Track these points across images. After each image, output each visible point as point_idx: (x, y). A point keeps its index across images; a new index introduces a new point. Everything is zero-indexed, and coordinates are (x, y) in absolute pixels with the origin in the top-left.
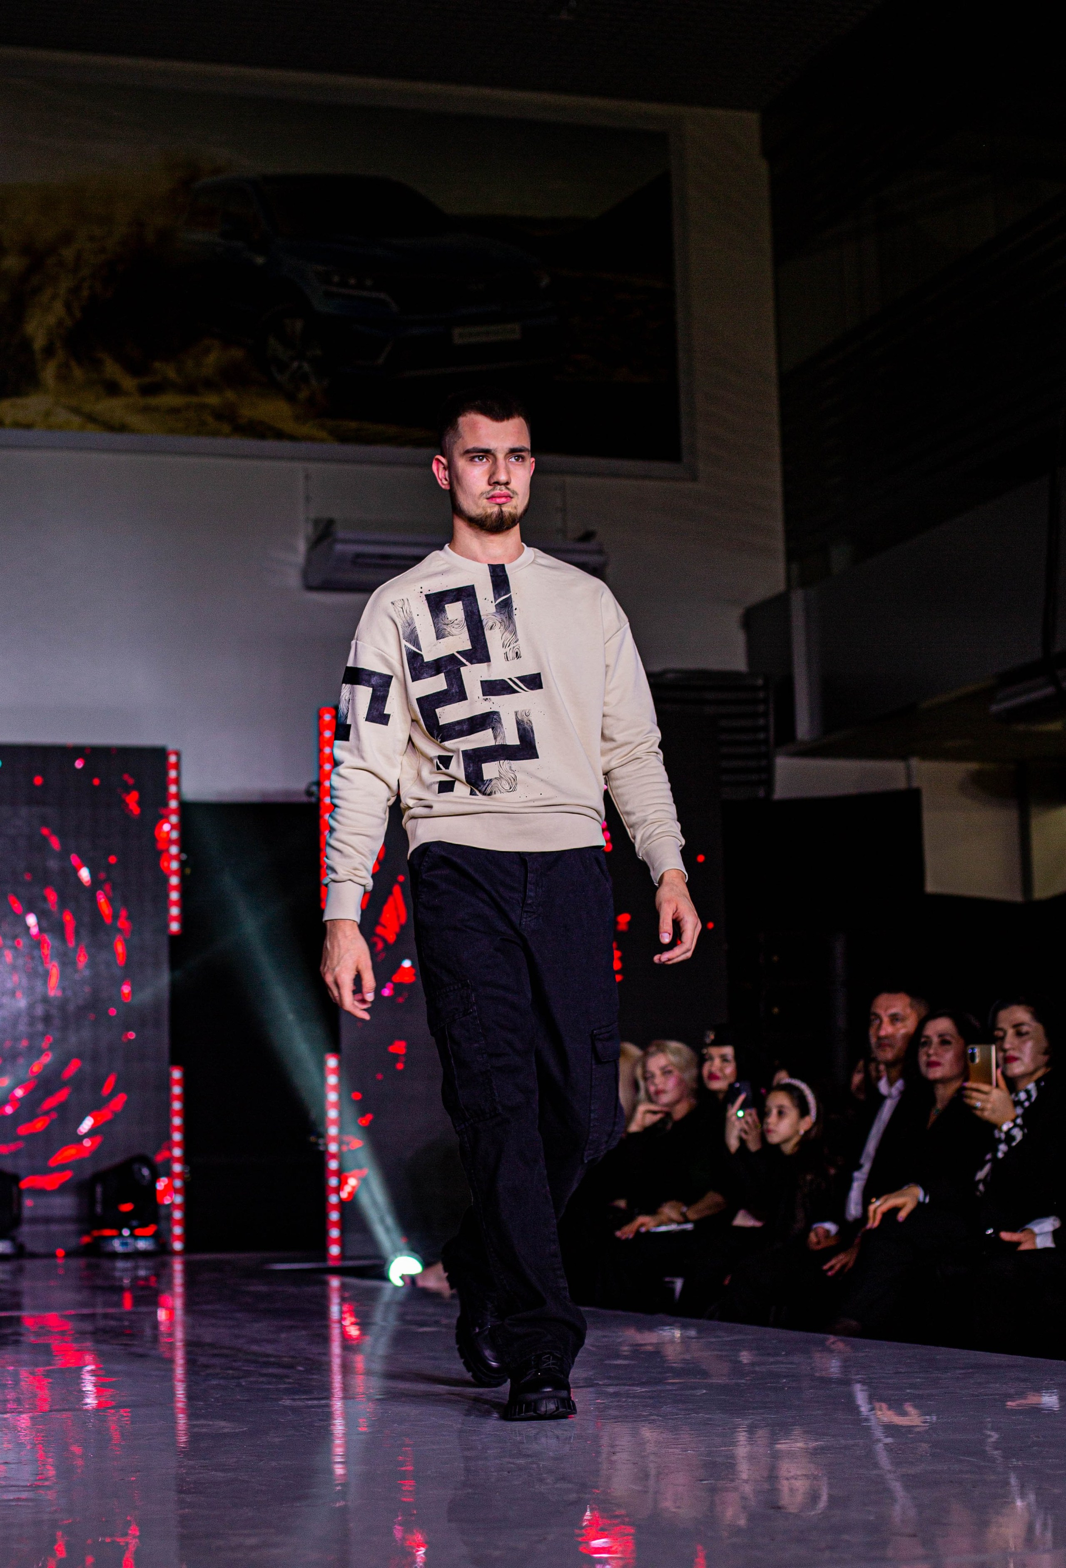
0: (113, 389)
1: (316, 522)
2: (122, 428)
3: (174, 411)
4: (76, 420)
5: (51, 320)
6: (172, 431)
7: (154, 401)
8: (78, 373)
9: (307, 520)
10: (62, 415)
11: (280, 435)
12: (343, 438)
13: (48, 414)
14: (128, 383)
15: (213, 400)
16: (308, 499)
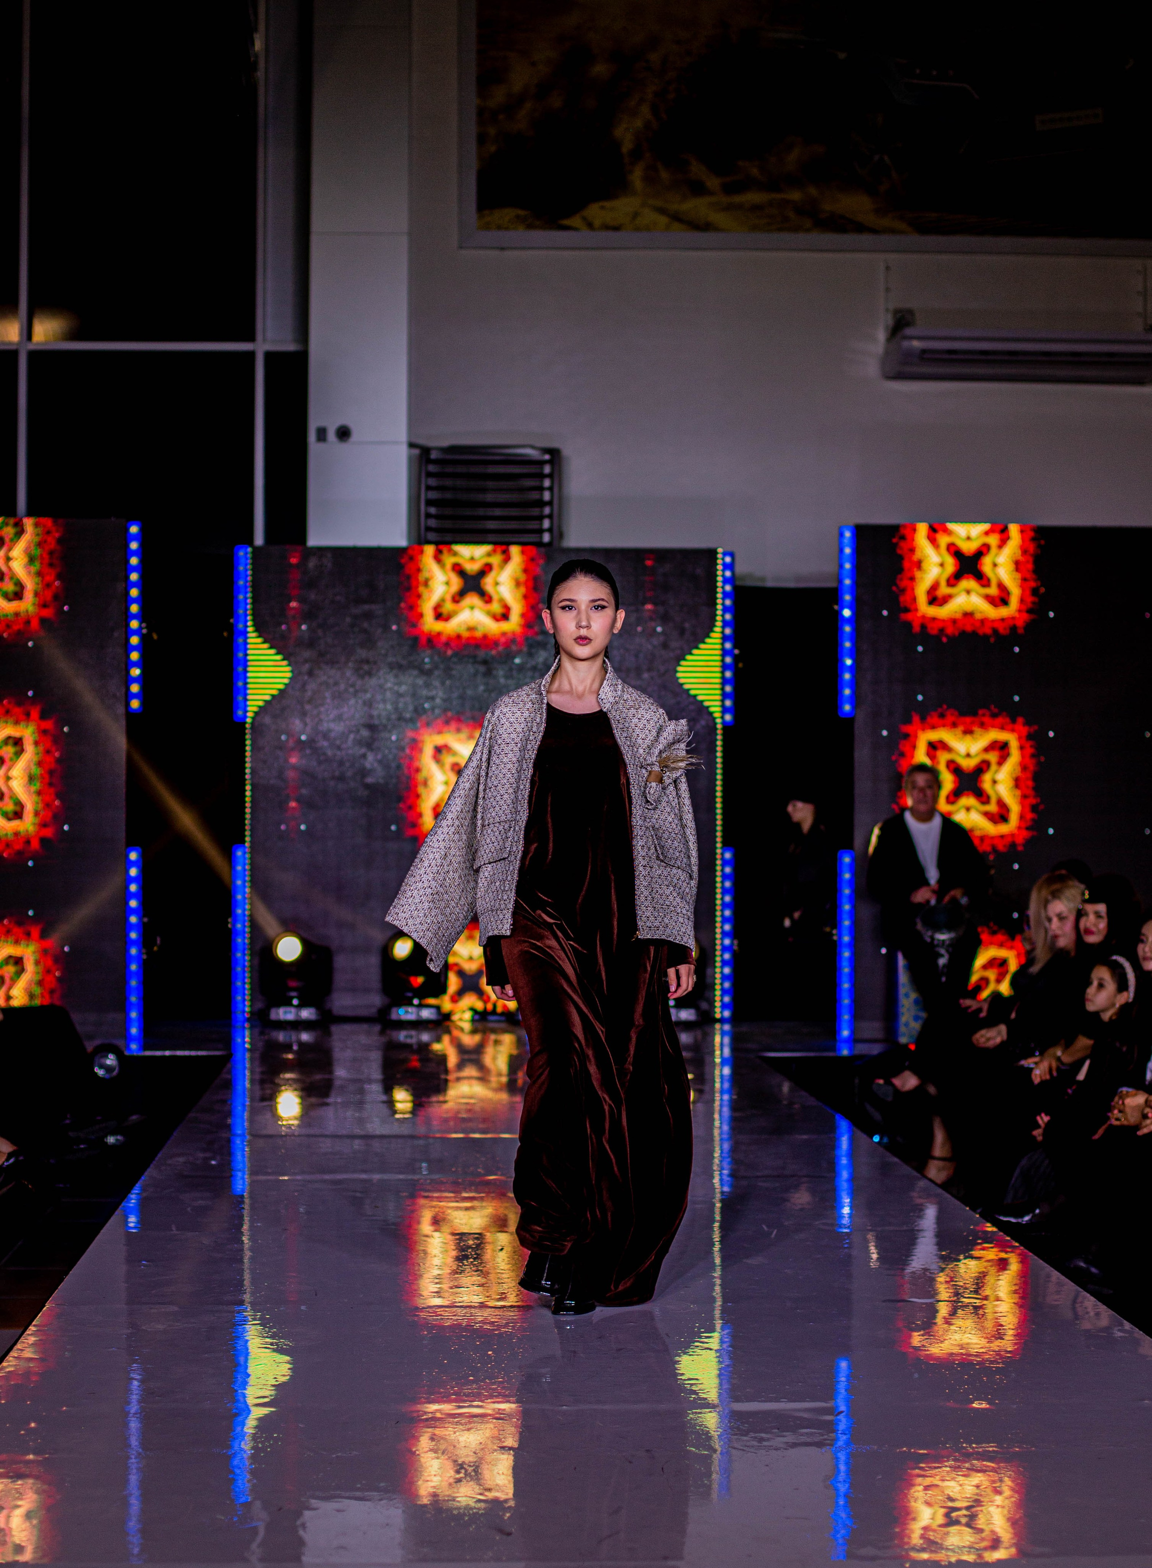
0: (698, 189)
1: (896, 312)
2: (706, 227)
3: (756, 208)
4: (663, 220)
5: (639, 123)
6: (755, 228)
7: (737, 199)
8: (664, 175)
9: (887, 310)
10: (649, 216)
11: (860, 228)
12: (923, 229)
13: (636, 215)
14: (713, 182)
15: (795, 196)
16: (888, 290)
